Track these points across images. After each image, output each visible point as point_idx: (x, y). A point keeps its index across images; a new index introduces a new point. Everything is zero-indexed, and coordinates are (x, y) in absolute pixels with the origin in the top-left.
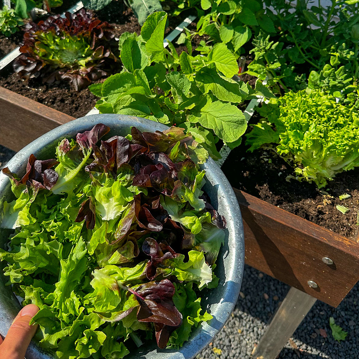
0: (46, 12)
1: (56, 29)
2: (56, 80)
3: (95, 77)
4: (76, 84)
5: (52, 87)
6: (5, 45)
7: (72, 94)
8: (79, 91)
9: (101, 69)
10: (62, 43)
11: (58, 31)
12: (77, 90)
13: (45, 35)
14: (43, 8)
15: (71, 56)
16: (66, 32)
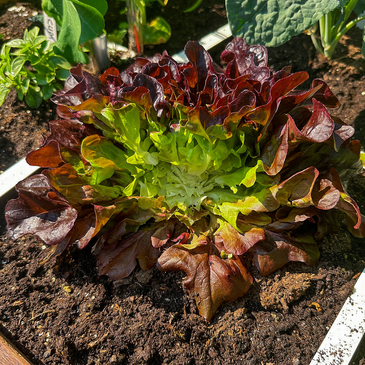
0: (133, 54)
1: (154, 95)
2: (138, 268)
3: (266, 264)
4: (203, 292)
5: (123, 291)
6: (22, 129)
7: (189, 332)
8: (213, 319)
9: (286, 239)
10: (170, 146)
11: (160, 106)
12: (205, 315)
13: (116, 115)
14: (125, 44)
15: (193, 183)
16: (186, 110)
